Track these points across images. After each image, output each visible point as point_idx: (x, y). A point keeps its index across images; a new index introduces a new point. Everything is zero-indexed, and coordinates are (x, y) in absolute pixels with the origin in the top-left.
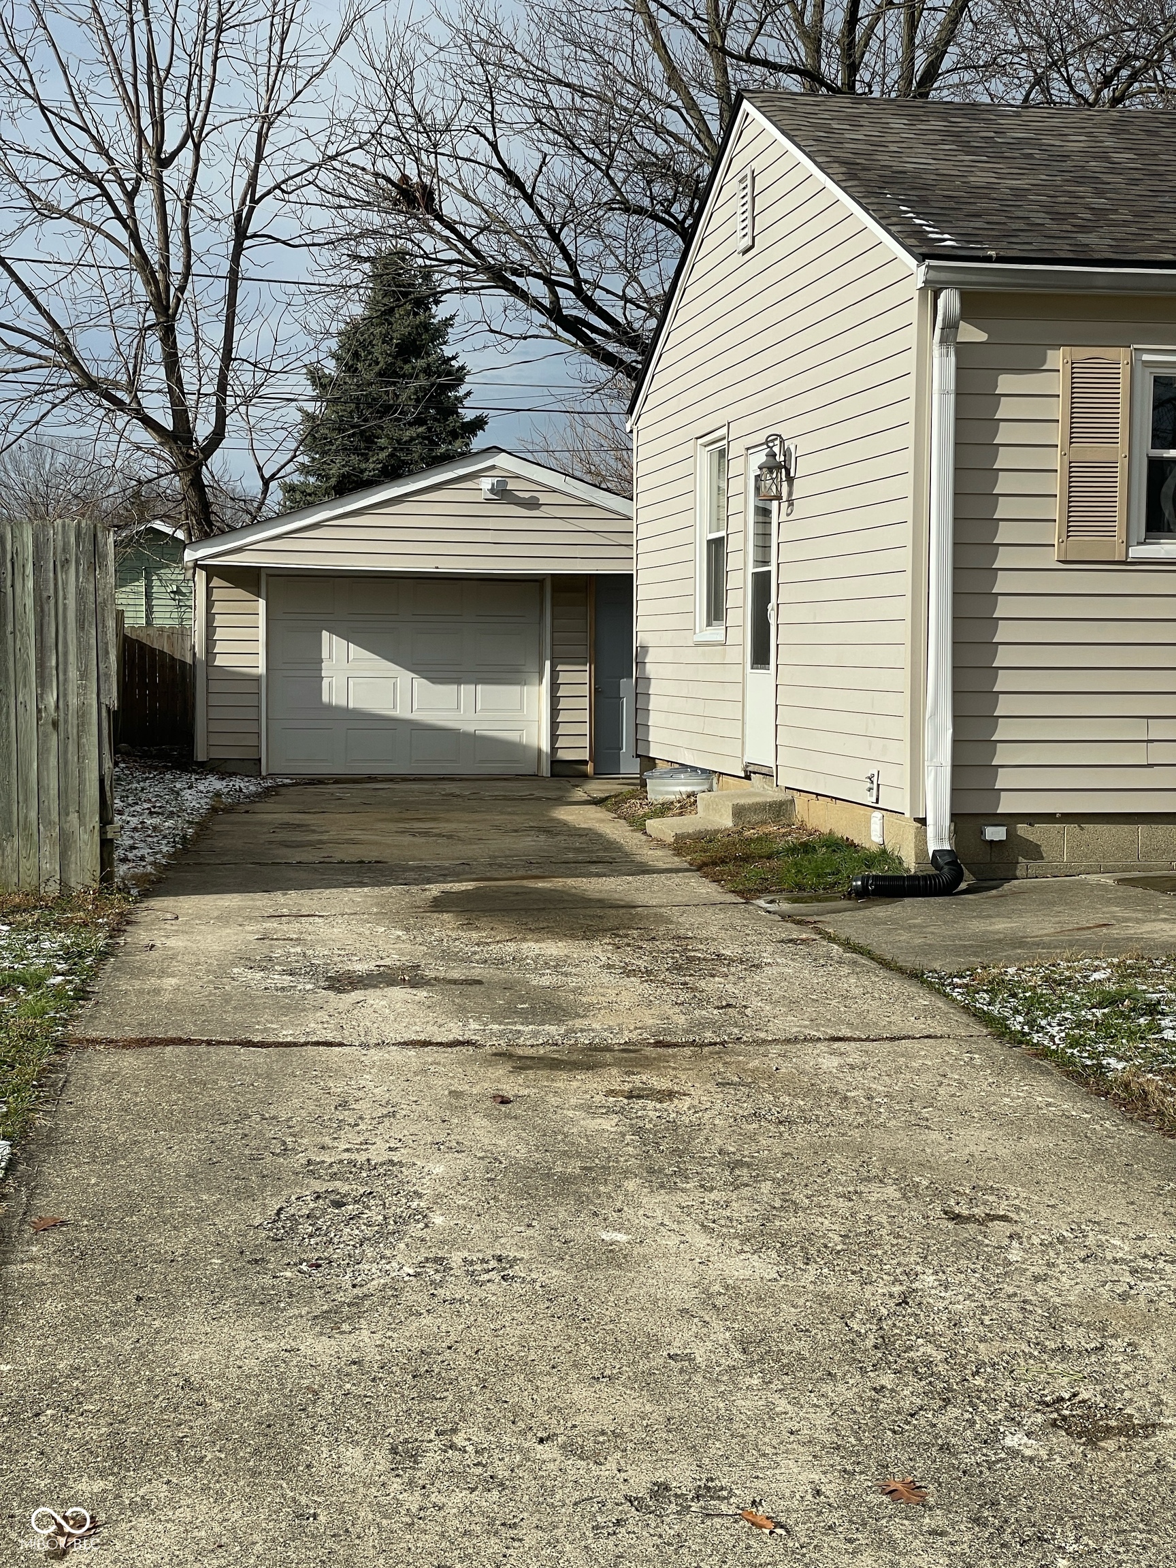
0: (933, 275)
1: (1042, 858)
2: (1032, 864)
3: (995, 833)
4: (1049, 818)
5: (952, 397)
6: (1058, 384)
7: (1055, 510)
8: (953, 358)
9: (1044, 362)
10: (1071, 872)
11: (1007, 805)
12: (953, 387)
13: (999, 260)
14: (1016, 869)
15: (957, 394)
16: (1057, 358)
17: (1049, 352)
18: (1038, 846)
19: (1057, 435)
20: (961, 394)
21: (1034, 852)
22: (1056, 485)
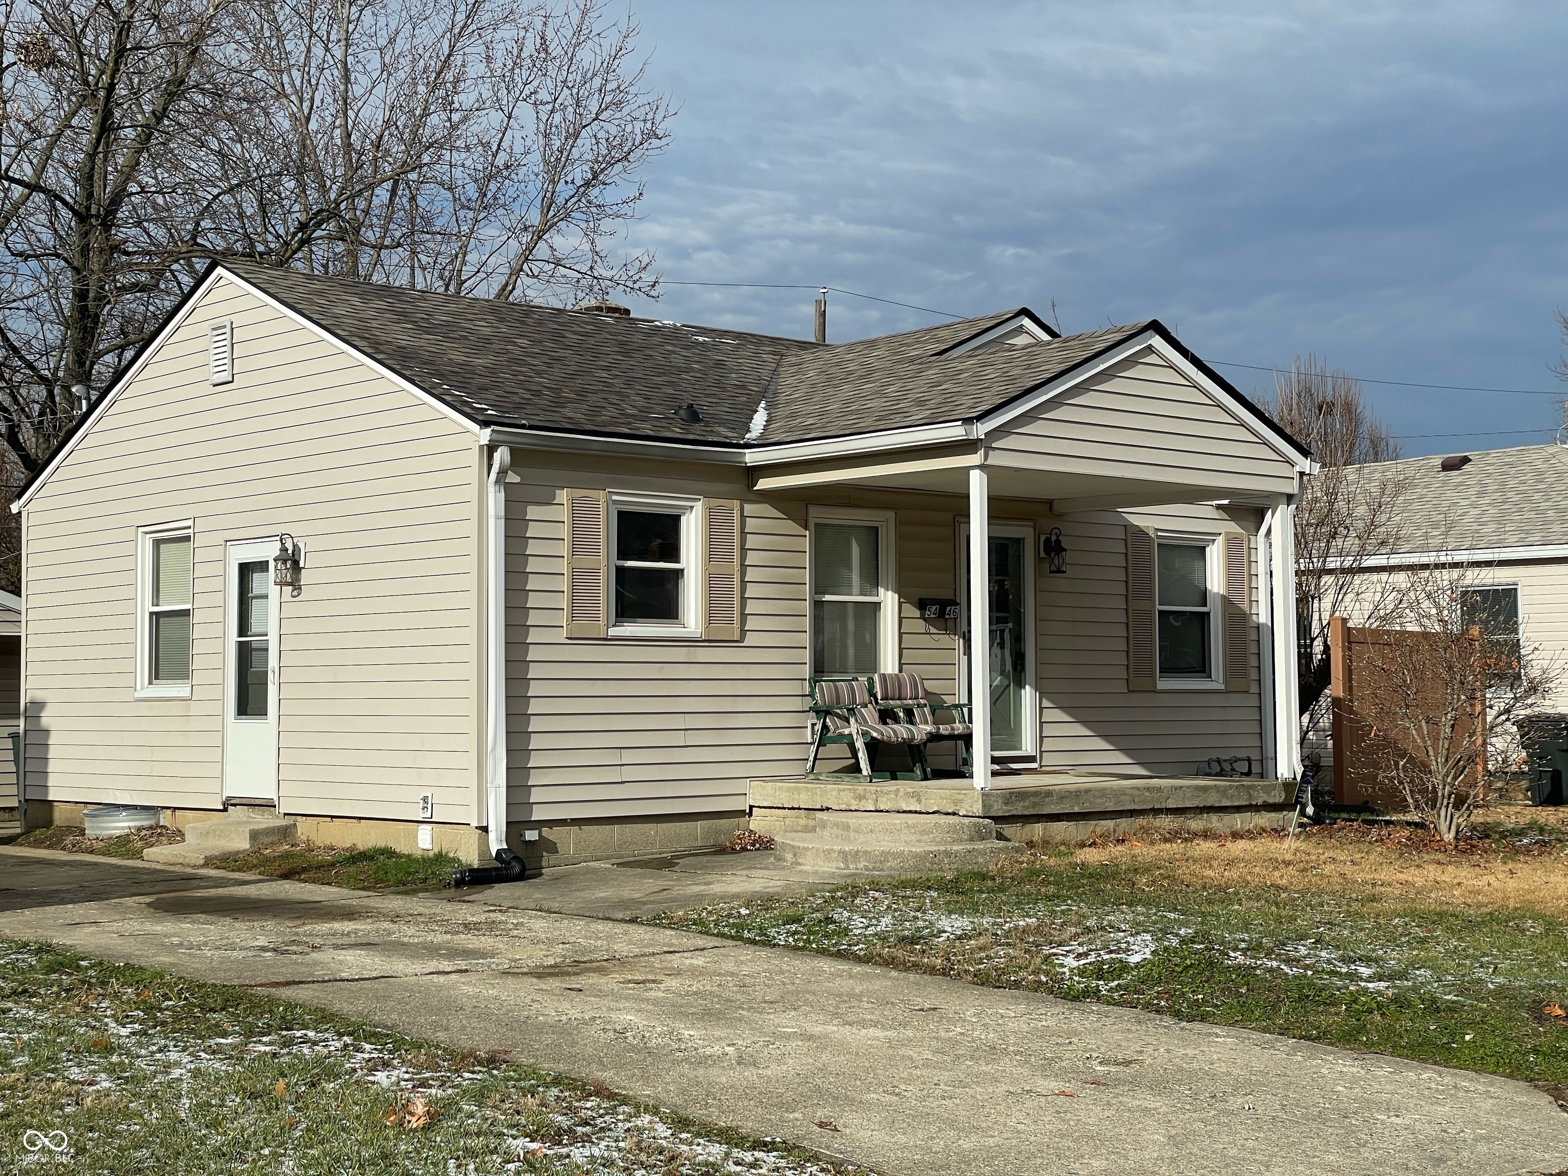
0: (495, 436)
1: (557, 852)
2: (552, 857)
3: (531, 835)
4: (562, 822)
5: (503, 520)
6: (564, 514)
7: (564, 602)
8: (503, 494)
9: (554, 499)
10: (576, 861)
11: (538, 814)
12: (503, 514)
13: (531, 427)
14: (541, 861)
15: (506, 519)
16: (563, 495)
17: (557, 491)
18: (555, 843)
19: (564, 549)
20: (509, 519)
21: (552, 848)
22: (564, 584)
